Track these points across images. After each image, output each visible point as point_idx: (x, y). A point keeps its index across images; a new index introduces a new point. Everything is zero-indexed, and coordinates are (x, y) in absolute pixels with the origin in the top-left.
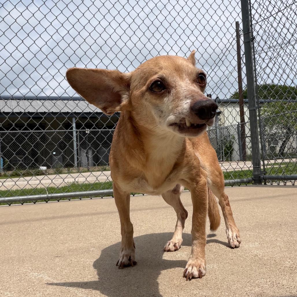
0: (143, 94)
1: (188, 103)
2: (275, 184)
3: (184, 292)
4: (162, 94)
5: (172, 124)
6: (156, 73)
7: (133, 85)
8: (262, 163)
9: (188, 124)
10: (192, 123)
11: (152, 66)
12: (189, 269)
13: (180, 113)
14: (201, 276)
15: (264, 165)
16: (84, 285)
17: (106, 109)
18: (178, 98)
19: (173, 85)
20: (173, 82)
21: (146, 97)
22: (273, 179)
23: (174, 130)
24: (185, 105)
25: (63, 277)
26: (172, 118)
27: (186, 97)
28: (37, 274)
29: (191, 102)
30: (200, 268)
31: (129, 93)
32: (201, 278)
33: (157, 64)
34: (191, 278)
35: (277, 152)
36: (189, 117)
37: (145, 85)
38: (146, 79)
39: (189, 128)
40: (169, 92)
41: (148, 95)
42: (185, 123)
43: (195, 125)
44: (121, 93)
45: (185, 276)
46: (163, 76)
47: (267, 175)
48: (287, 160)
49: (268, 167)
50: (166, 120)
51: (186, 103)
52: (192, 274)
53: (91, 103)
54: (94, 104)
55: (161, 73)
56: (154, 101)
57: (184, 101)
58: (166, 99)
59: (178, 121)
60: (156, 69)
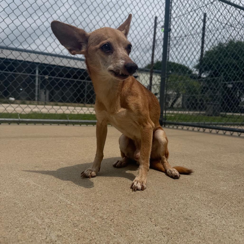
0: (96, 50)
1: (123, 62)
2: (171, 127)
3: (135, 199)
4: (108, 52)
5: (111, 71)
6: (106, 39)
7: (90, 41)
8: (164, 112)
9: (120, 73)
10: (123, 73)
11: (103, 34)
12: (134, 183)
13: (117, 67)
14: (143, 189)
15: (165, 114)
16: (62, 190)
17: (71, 51)
18: (117, 57)
19: (115, 49)
20: (115, 47)
21: (98, 52)
22: (170, 124)
23: (112, 74)
24: (121, 63)
25: (45, 183)
26: (111, 67)
27: (122, 58)
28: (24, 179)
29: (125, 62)
30: (142, 183)
31: (87, 45)
32: (143, 190)
33: (106, 33)
34: (136, 190)
35: (170, 106)
36: (122, 70)
37: (98, 44)
38: (100, 41)
39: (120, 75)
40: (112, 53)
41: (99, 51)
42: (119, 72)
43: (124, 74)
44: (82, 44)
45: (132, 188)
46: (110, 42)
47: (167, 121)
48: (175, 112)
49: (168, 115)
50: (108, 67)
51: (122, 62)
52: (137, 187)
53: (62, 45)
54: (64, 46)
55: (109, 40)
56: (103, 55)
57: (120, 61)
58: (110, 56)
59: (115, 70)
60: (106, 37)
